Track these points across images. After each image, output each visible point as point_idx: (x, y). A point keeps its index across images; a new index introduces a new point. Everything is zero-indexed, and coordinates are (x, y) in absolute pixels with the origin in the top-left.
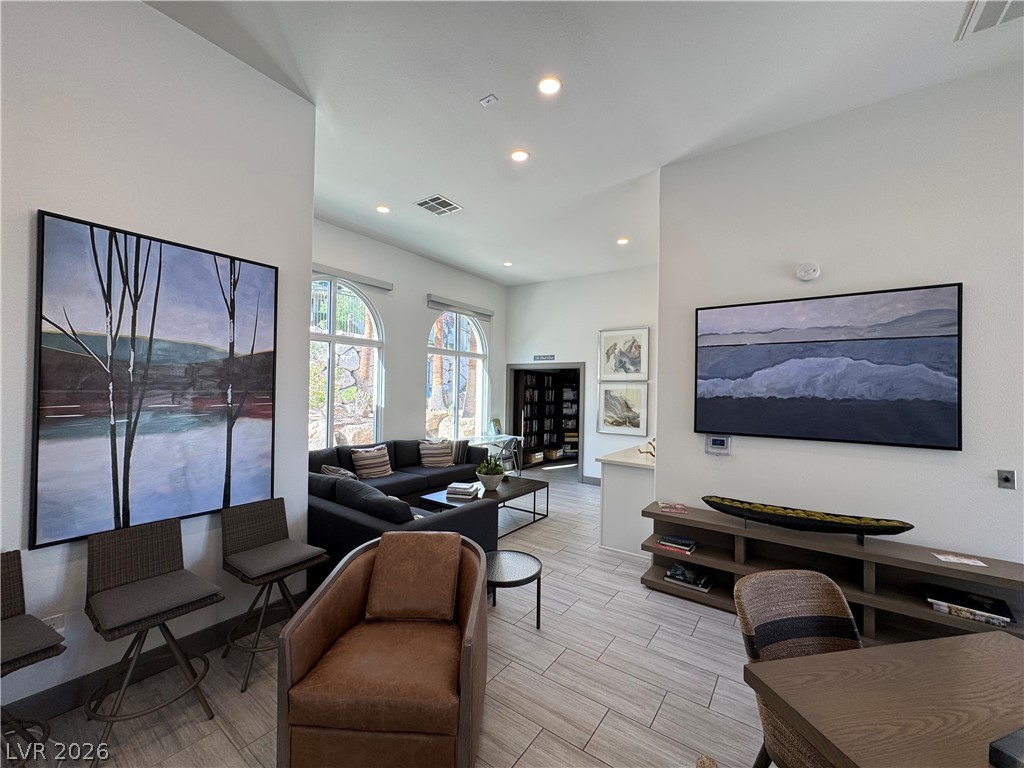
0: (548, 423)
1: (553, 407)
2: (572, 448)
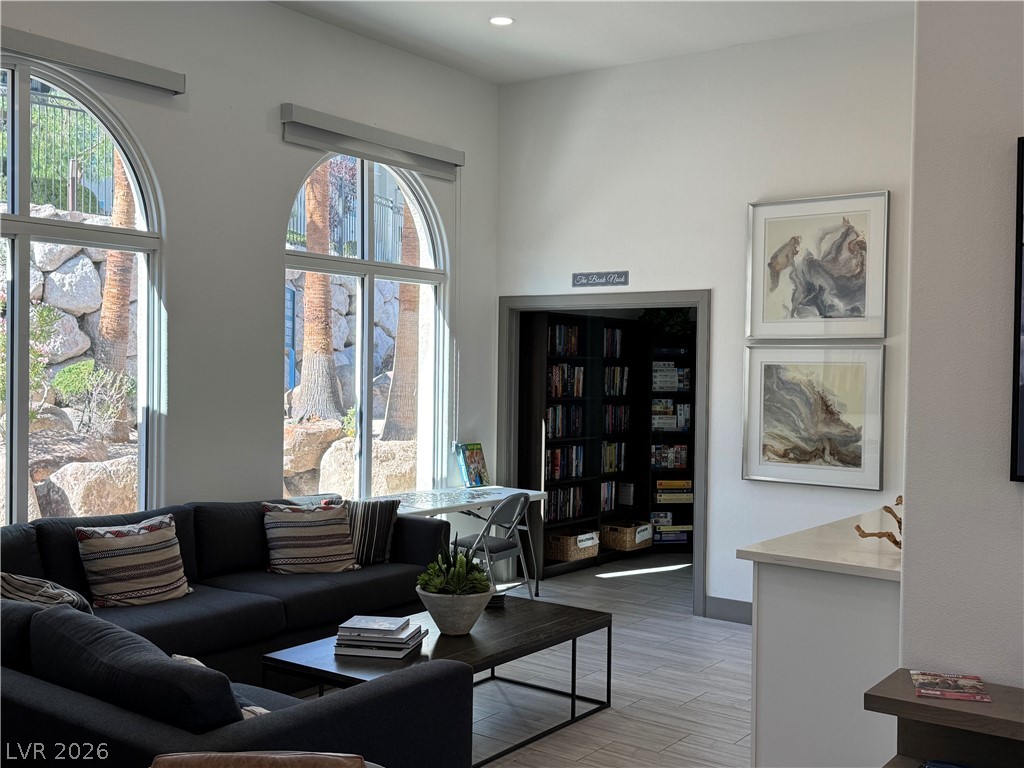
1: (623, 412)
2: (675, 522)
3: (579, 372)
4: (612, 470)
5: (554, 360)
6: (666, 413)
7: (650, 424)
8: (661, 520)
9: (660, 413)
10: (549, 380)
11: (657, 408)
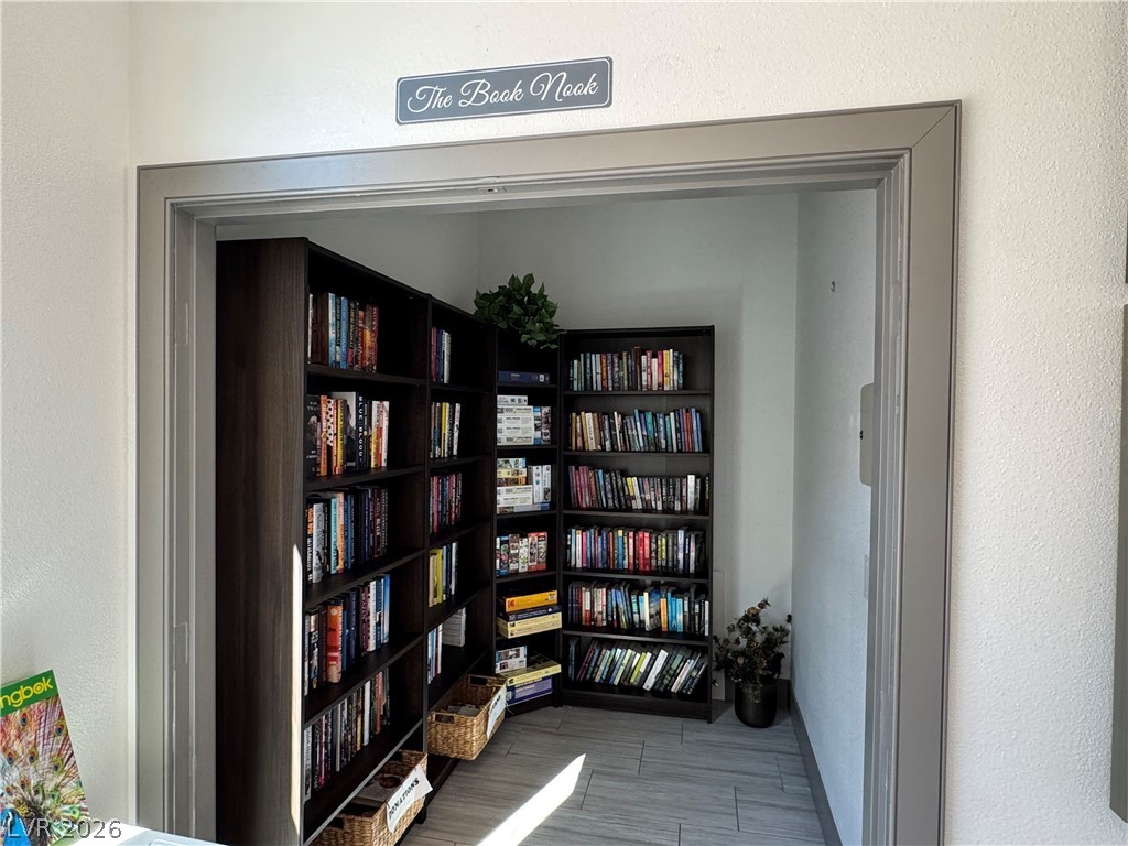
0: (439, 568)
1: (453, 487)
2: (532, 664)
3: (381, 411)
4: (438, 600)
5: (322, 382)
6: (516, 482)
7: (494, 501)
8: (509, 661)
9: (508, 482)
10: (309, 431)
11: (503, 473)
